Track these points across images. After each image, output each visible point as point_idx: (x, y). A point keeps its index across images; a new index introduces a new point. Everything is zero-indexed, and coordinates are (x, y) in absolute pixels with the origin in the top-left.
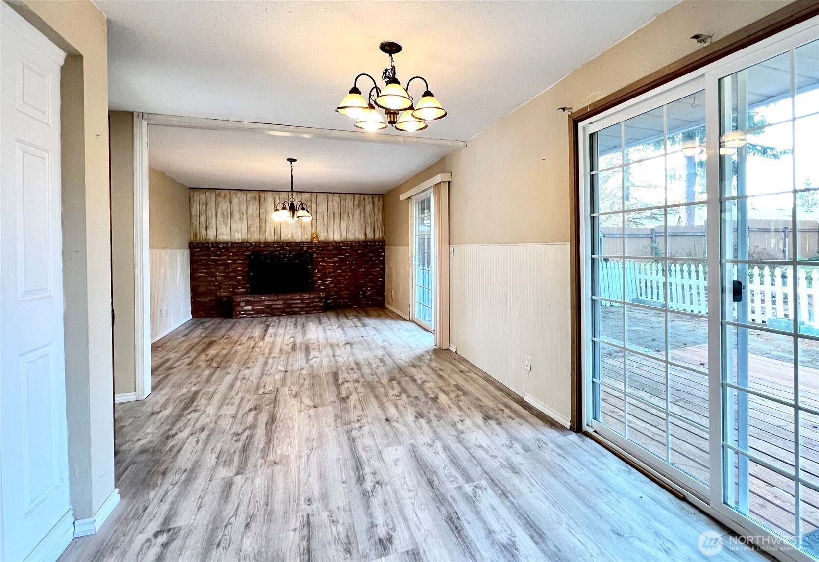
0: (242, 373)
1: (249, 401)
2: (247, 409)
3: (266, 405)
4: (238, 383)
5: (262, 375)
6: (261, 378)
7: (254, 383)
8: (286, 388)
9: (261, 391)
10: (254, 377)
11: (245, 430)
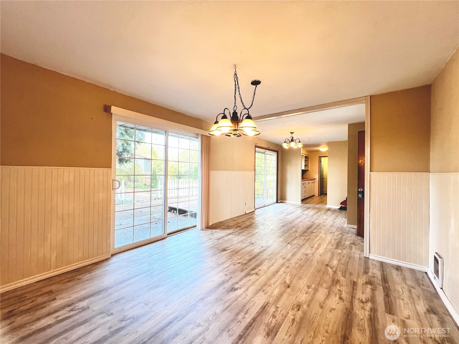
0: (312, 252)
1: (314, 236)
2: (315, 233)
3: (308, 232)
4: (316, 246)
5: (302, 246)
6: (303, 244)
7: (308, 243)
8: (297, 235)
9: (307, 238)
10: (307, 246)
11: (318, 229)
